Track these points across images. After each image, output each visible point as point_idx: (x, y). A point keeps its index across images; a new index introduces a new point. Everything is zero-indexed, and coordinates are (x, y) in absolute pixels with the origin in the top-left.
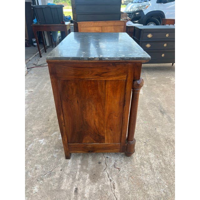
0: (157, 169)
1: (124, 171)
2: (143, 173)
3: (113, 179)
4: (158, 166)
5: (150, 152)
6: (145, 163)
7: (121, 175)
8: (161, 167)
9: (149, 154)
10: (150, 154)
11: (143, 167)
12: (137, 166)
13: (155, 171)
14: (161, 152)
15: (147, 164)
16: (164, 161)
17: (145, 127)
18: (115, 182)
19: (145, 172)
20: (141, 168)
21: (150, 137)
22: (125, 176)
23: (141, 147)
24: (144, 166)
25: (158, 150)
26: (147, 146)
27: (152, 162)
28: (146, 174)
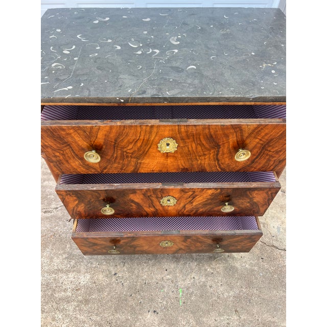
0: (55, 280)
1: (65, 226)
2: (55, 254)
3: (57, 211)
4: (60, 284)
5: (92, 278)
6: (72, 263)
7: (61, 223)
8: (57, 289)
9: (86, 274)
10: (88, 276)
11: (64, 256)
12: (68, 246)
13: (54, 275)
14: (87, 302)
15: (69, 266)
16: (68, 300)
17: (164, 287)
18: (52, 214)
19: (55, 258)
20: (64, 253)
21: (129, 288)
22: (57, 228)
23: (105, 263)
24: (66, 258)
25: (93, 297)
26: (107, 276)
27: (70, 276)
28: (51, 259)
